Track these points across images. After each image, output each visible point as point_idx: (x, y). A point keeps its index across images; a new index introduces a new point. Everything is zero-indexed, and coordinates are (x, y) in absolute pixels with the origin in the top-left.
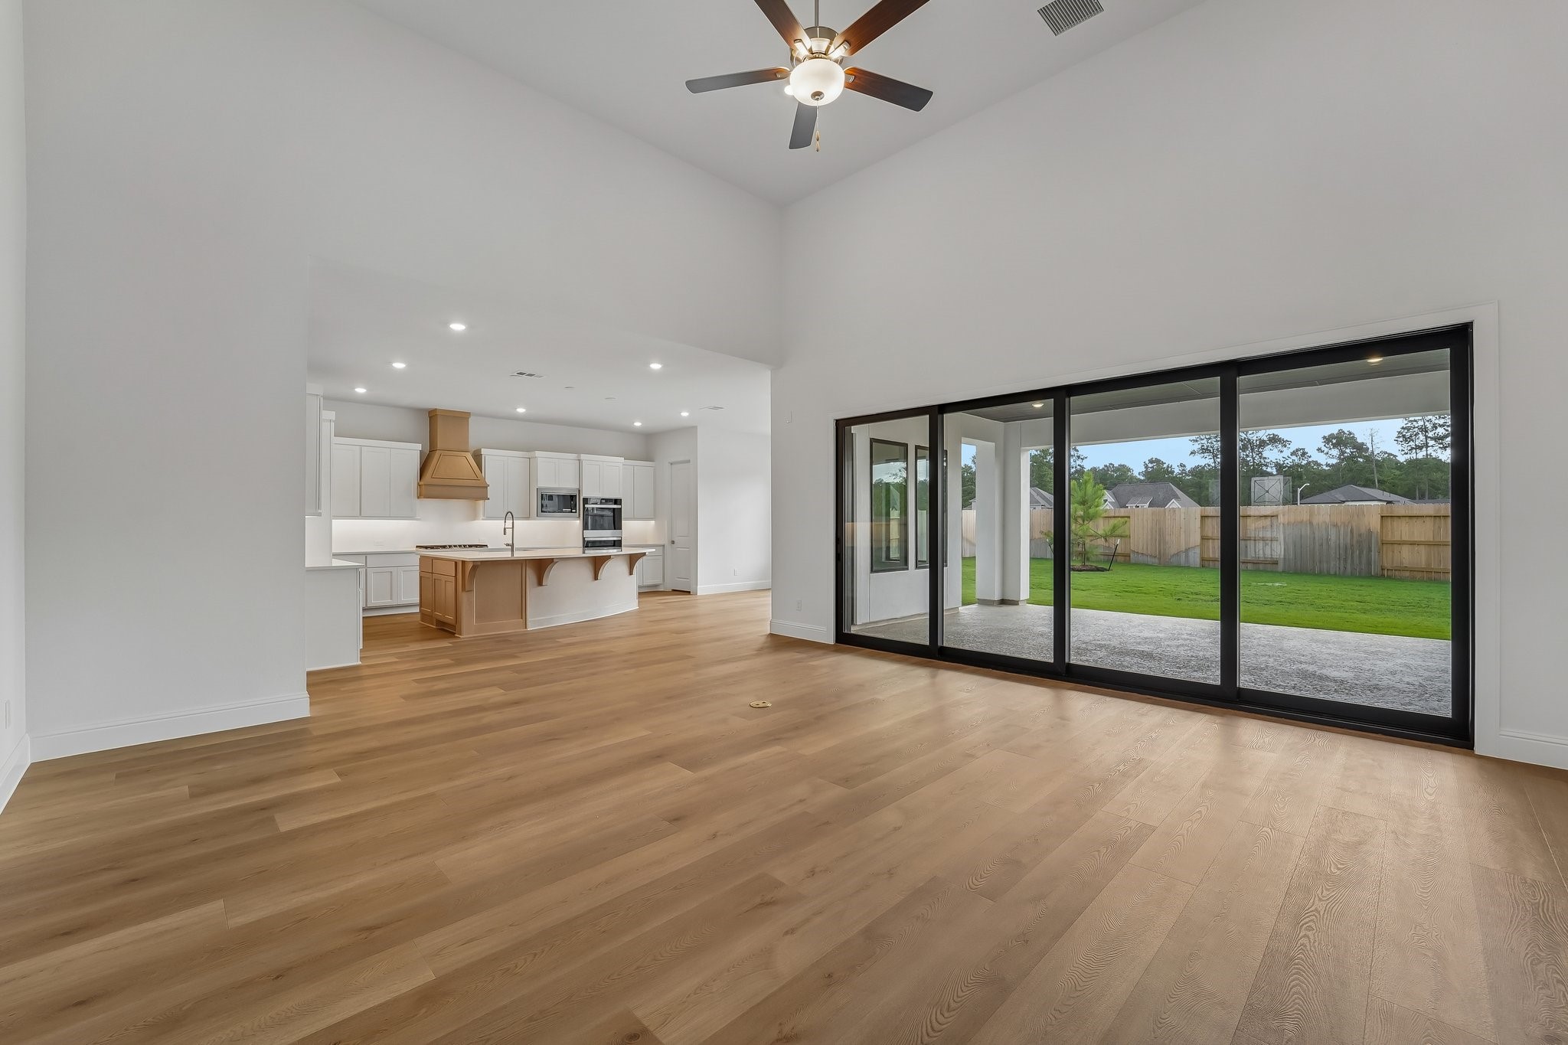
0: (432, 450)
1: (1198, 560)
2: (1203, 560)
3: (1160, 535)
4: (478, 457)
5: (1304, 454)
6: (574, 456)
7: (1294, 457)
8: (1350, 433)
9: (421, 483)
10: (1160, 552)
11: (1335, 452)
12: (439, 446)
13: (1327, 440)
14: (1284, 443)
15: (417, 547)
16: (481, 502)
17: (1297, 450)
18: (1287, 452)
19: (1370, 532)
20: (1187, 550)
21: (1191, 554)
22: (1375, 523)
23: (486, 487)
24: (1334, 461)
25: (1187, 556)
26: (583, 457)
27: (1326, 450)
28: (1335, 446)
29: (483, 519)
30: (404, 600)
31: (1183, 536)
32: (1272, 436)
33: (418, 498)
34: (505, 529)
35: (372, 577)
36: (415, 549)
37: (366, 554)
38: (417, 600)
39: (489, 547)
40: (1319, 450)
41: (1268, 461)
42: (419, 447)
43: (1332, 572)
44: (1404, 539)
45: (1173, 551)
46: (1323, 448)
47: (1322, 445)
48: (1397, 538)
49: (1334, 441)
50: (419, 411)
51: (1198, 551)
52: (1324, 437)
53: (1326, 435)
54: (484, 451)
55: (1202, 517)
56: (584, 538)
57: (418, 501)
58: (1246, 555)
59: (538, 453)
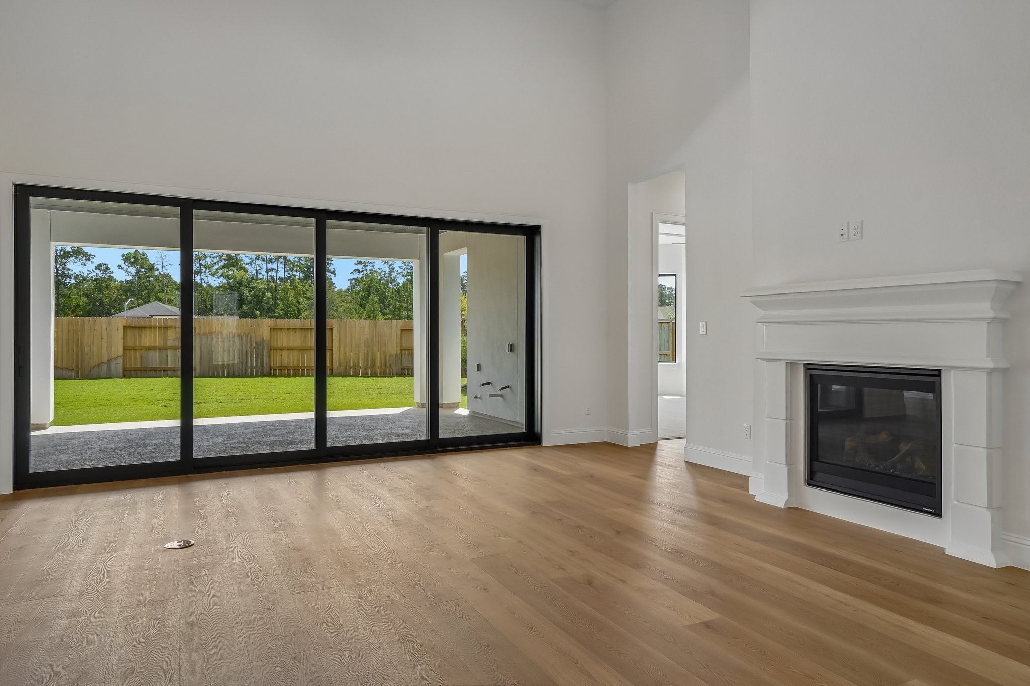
1: (121, 370)
2: (124, 370)
3: (78, 346)
5: (107, 269)
7: (97, 272)
10: (77, 366)
11: (133, 270)
13: (126, 258)
14: (88, 257)
17: (101, 265)
18: (91, 266)
19: (263, 340)
20: (109, 361)
21: (113, 364)
22: (266, 334)
24: (130, 278)
25: (109, 368)
28: (132, 264)
31: (104, 348)
32: (76, 249)
40: (119, 266)
41: (72, 273)
43: (237, 374)
44: (284, 345)
45: (93, 362)
46: (123, 266)
48: (279, 345)
51: (120, 361)
55: (124, 327)
58: (167, 363)
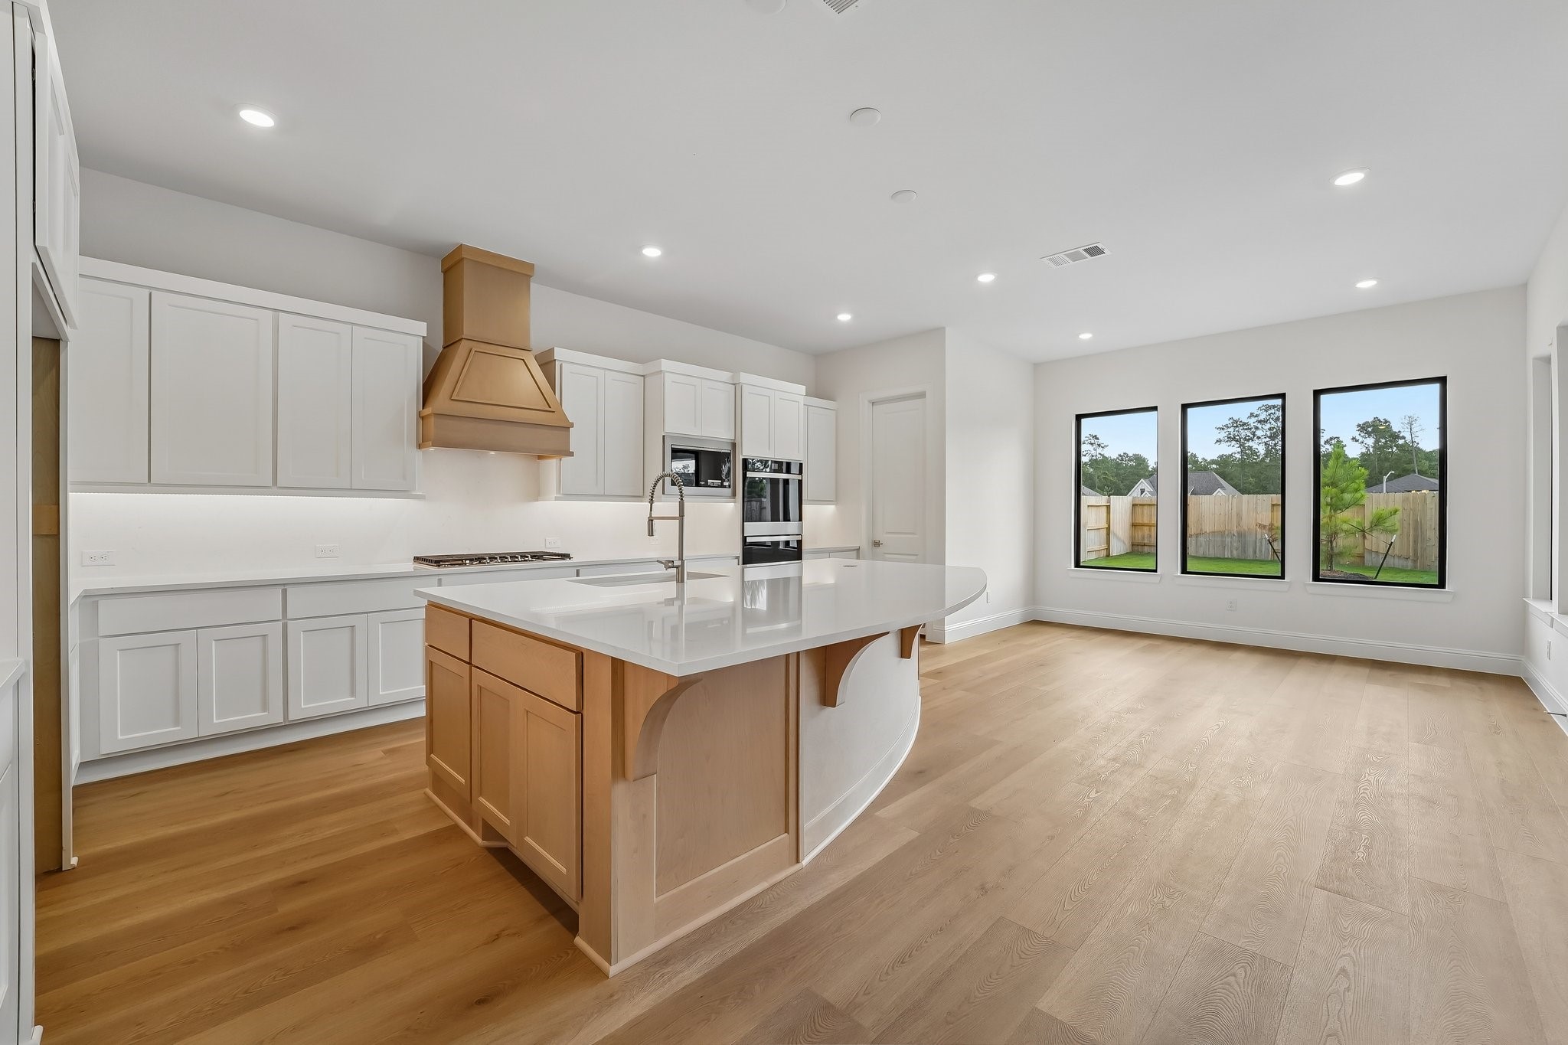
0: (451, 343)
4: (547, 363)
6: (725, 376)
8: (1386, 422)
9: (428, 411)
12: (468, 330)
15: (416, 559)
16: (552, 463)
23: (566, 428)
26: (745, 378)
27: (1361, 439)
29: (557, 499)
30: (383, 694)
33: (419, 447)
34: (651, 520)
35: (300, 644)
36: (410, 567)
37: (284, 586)
38: (420, 689)
39: (576, 559)
42: (421, 328)
47: (1356, 434)
49: (1370, 429)
50: (417, 251)
52: (1359, 425)
53: (1361, 423)
54: (559, 354)
56: (744, 539)
57: (419, 454)
59: (666, 364)
